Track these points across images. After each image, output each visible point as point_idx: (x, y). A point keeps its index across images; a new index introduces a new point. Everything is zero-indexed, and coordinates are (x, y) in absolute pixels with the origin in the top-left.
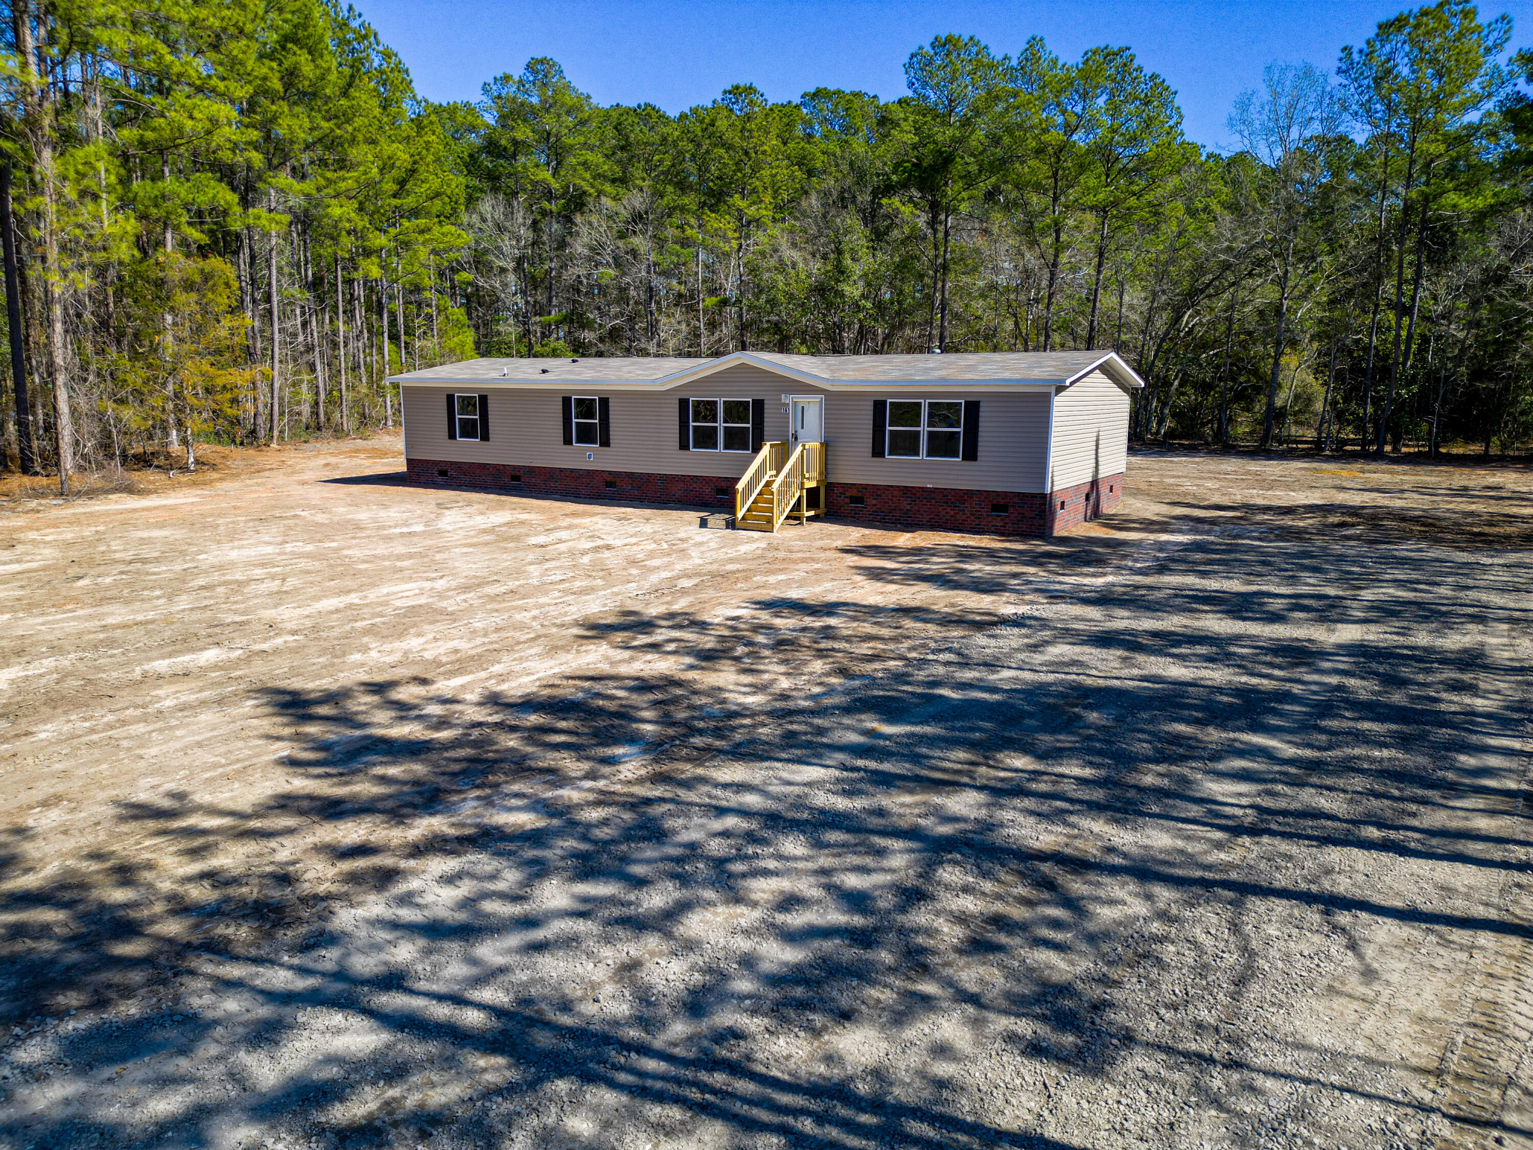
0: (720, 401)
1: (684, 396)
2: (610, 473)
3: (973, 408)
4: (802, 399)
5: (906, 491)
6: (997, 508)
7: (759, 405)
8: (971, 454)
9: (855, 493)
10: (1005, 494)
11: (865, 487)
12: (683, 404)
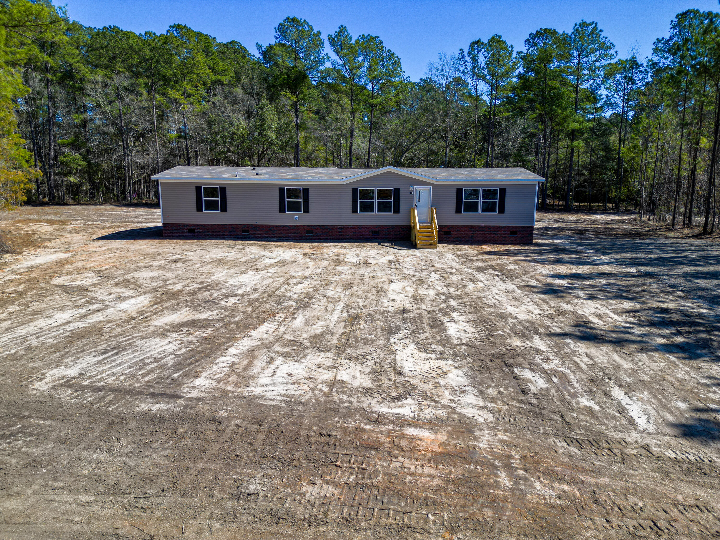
0: (376, 190)
1: (355, 187)
2: (309, 226)
3: (503, 191)
4: (419, 188)
5: (471, 228)
6: (512, 233)
7: (397, 191)
8: (502, 211)
9: (446, 230)
10: (516, 227)
11: (452, 227)
12: (355, 191)
